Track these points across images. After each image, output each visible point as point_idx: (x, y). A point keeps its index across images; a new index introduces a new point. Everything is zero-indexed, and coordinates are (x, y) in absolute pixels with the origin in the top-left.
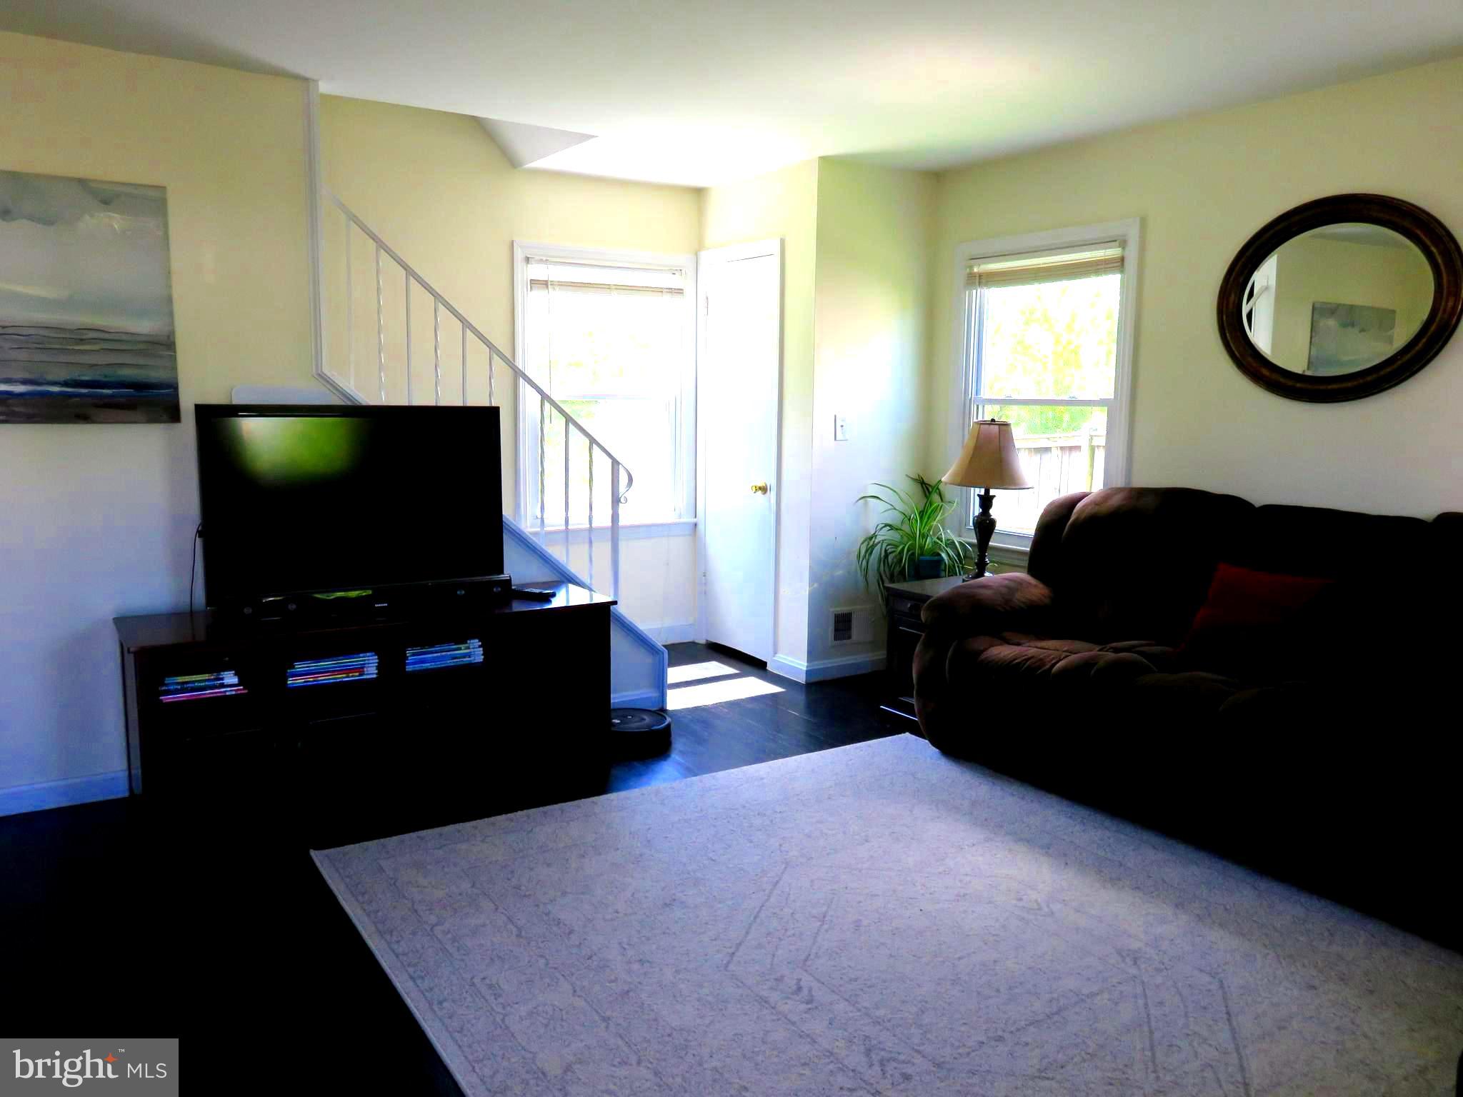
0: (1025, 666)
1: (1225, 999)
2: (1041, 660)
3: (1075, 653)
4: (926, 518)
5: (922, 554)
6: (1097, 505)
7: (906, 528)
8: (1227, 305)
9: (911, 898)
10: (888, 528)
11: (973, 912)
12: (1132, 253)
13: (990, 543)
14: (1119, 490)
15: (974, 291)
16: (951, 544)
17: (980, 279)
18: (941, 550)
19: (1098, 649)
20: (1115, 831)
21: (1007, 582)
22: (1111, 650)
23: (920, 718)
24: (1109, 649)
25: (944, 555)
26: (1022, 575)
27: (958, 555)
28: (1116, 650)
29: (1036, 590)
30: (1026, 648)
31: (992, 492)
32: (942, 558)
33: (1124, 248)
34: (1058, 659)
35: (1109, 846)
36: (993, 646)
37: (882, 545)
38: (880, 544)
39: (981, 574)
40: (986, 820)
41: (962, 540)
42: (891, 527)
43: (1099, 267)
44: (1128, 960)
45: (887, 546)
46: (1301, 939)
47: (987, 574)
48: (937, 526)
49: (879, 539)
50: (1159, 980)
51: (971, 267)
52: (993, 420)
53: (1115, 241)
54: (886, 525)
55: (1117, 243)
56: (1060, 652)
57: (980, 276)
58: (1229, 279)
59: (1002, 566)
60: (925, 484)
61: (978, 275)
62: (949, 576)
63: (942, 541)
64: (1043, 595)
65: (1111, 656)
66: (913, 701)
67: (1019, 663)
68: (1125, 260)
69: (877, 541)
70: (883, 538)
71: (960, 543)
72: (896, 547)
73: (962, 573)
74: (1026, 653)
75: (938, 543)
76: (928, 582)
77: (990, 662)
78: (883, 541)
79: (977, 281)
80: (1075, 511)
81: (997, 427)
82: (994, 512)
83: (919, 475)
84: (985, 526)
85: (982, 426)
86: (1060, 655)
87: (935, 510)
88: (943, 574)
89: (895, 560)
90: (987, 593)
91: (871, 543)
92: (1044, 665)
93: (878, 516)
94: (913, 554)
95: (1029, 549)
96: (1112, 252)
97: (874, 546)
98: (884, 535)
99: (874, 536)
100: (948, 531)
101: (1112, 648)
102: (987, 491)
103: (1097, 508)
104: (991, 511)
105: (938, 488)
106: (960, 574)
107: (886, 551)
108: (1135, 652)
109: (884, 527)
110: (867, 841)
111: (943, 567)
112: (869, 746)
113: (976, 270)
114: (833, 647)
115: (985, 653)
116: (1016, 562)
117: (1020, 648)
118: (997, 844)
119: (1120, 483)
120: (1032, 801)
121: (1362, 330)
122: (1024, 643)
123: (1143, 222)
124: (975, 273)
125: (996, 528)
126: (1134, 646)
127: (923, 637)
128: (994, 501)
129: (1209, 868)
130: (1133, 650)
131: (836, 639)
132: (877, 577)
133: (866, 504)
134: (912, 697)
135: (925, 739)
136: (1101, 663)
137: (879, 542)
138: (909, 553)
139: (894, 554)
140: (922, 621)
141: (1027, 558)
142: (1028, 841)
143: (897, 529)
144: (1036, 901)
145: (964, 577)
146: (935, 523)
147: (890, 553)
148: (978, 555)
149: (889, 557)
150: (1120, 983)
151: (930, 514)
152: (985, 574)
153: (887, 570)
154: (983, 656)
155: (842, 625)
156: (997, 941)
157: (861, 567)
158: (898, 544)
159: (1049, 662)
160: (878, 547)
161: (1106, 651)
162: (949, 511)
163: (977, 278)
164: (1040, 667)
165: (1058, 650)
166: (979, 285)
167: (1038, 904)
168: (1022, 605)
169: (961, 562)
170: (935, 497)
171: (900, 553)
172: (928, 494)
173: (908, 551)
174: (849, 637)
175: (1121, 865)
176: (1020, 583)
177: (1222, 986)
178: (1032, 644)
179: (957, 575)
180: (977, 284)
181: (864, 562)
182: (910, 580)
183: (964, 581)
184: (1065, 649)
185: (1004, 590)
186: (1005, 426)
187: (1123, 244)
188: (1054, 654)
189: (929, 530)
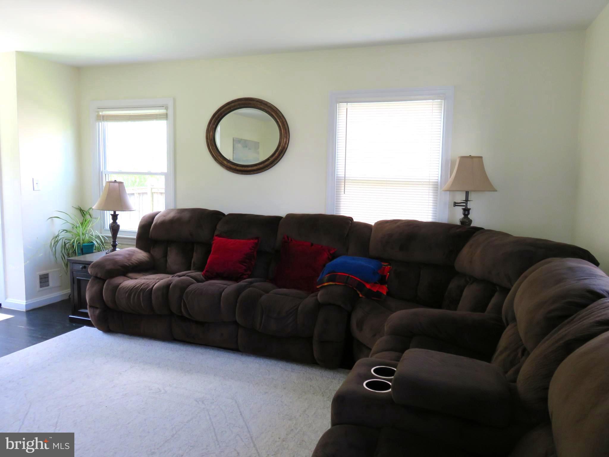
0: (141, 288)
1: (238, 407)
2: (147, 284)
3: (162, 279)
4: (84, 226)
5: (84, 243)
6: (164, 216)
7: (74, 231)
8: (210, 135)
9: (100, 403)
10: (65, 232)
11: (131, 401)
12: (170, 112)
13: (118, 236)
14: (172, 210)
15: (100, 123)
16: (98, 237)
17: (103, 118)
18: (93, 240)
19: (171, 277)
20: (185, 351)
21: (128, 252)
22: (177, 276)
23: (92, 318)
24: (176, 276)
25: (95, 242)
26: (134, 248)
27: (102, 242)
28: (180, 276)
29: (141, 255)
30: (140, 280)
31: (117, 213)
32: (94, 243)
33: (167, 110)
34: (155, 283)
35: (184, 357)
36: (125, 281)
37: (63, 239)
38: (62, 239)
39: (114, 249)
40: (129, 358)
41: (103, 235)
42: (67, 231)
43: (158, 117)
44: (200, 402)
45: (65, 240)
46: (260, 376)
47: (117, 249)
48: (90, 229)
49: (60, 237)
50: (213, 407)
51: (98, 112)
52: (115, 181)
53: (163, 107)
54: (64, 230)
55: (164, 108)
56: (155, 280)
57: (103, 116)
58: (209, 126)
59: (123, 245)
60: (82, 210)
61: (102, 116)
62: (98, 252)
63: (93, 236)
64: (144, 256)
65: (177, 279)
66: (88, 311)
67: (138, 287)
68: (168, 115)
69: (59, 238)
70: (63, 236)
71: (102, 236)
72: (71, 240)
73: (104, 250)
74: (140, 282)
75: (91, 237)
76: (87, 256)
77: (124, 288)
78: (63, 238)
79: (102, 118)
80: (155, 219)
81: (118, 184)
82: (119, 221)
83: (78, 206)
84: (115, 228)
85: (110, 183)
86: (156, 281)
87: (89, 222)
88: (94, 251)
89: (69, 246)
90: (119, 258)
91: (57, 239)
92: (150, 286)
93: (58, 226)
94: (79, 243)
95: (136, 237)
96: (162, 111)
97: (57, 241)
98: (63, 235)
99: (58, 236)
100: (96, 231)
101: (177, 275)
102: (115, 212)
103: (164, 218)
104: (117, 221)
105: (89, 212)
106: (103, 250)
107: (65, 242)
108: (187, 276)
109: (63, 231)
110: (73, 381)
111: (94, 248)
112: (66, 336)
113: (101, 113)
114: (39, 291)
115: (121, 284)
116: (130, 243)
117: (137, 280)
118: (137, 368)
119: (172, 207)
120: (149, 346)
121: (249, 149)
122: (138, 278)
123: (174, 100)
124: (100, 115)
125: (120, 229)
126: (186, 274)
127: (90, 281)
128: (118, 217)
129: (223, 357)
130: (186, 275)
131: (41, 287)
132: (61, 254)
133: (52, 220)
134: (87, 309)
135: (95, 327)
136: (174, 282)
137: (61, 239)
138: (78, 243)
139: (69, 244)
140: (89, 273)
141: (135, 241)
142: (150, 363)
143: (69, 232)
144: (158, 388)
145: (106, 252)
146: (89, 228)
147: (67, 243)
148: (113, 241)
149: (67, 245)
150: (199, 413)
151: (86, 224)
152: (116, 249)
153: (66, 251)
154: (120, 286)
155: (44, 280)
156: (144, 411)
157: (52, 250)
158: (71, 239)
159: (152, 284)
160: (60, 242)
161: (175, 277)
162: (96, 222)
163: (102, 117)
164: (147, 287)
165: (154, 279)
166: (103, 121)
167: (159, 389)
168: (137, 262)
169: (103, 245)
170: (88, 216)
171: (72, 243)
172: (84, 215)
173: (77, 242)
174: (48, 285)
175: (190, 364)
176: (134, 252)
177: (236, 402)
178: (143, 277)
179: (102, 251)
180: (102, 120)
181: (54, 248)
182: (79, 255)
183: (107, 253)
184: (157, 278)
185: (127, 256)
186: (121, 183)
187: (167, 108)
188: (153, 281)
189: (86, 231)
